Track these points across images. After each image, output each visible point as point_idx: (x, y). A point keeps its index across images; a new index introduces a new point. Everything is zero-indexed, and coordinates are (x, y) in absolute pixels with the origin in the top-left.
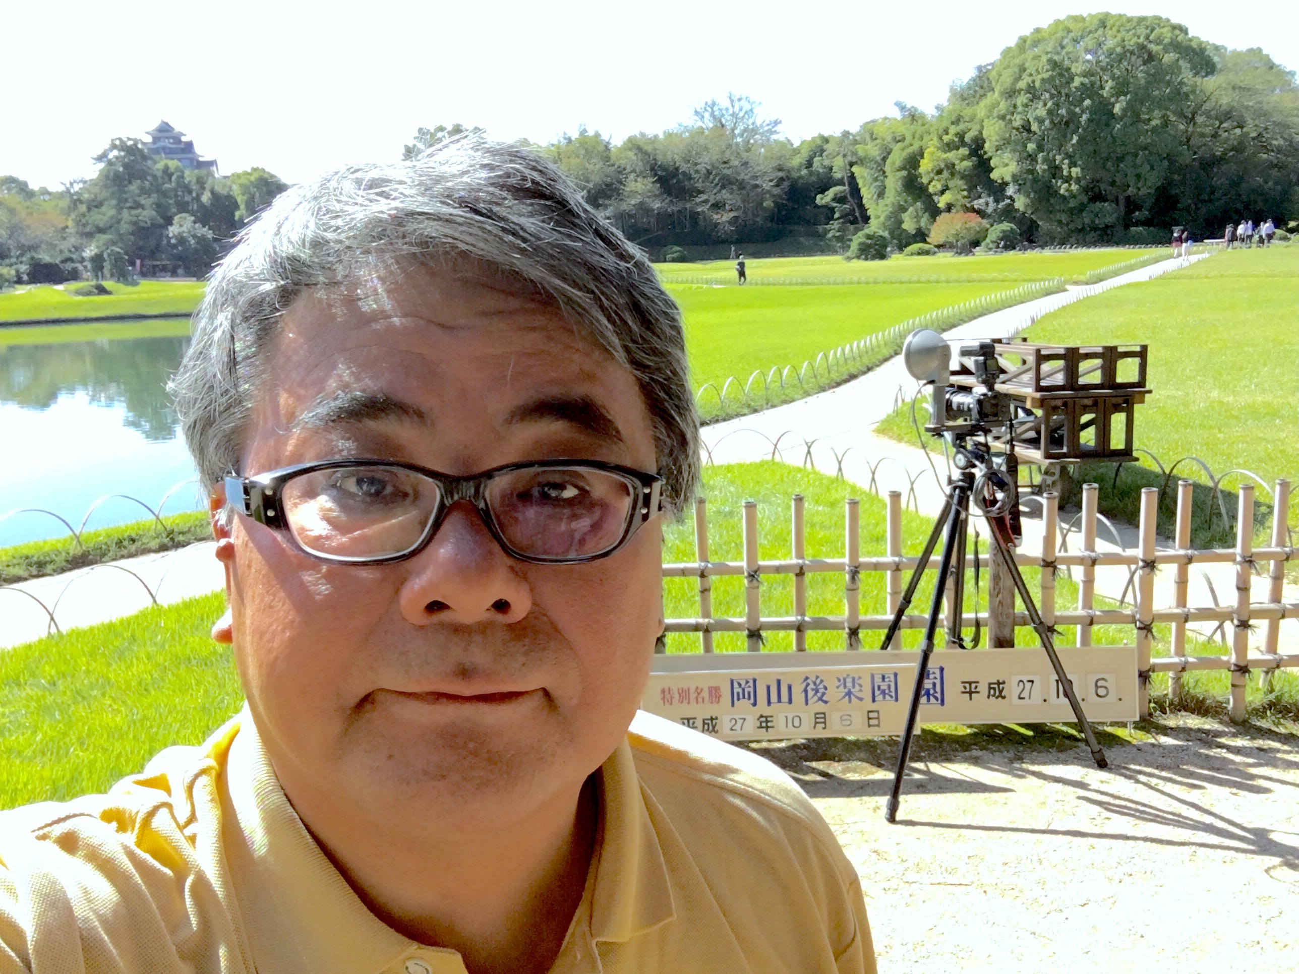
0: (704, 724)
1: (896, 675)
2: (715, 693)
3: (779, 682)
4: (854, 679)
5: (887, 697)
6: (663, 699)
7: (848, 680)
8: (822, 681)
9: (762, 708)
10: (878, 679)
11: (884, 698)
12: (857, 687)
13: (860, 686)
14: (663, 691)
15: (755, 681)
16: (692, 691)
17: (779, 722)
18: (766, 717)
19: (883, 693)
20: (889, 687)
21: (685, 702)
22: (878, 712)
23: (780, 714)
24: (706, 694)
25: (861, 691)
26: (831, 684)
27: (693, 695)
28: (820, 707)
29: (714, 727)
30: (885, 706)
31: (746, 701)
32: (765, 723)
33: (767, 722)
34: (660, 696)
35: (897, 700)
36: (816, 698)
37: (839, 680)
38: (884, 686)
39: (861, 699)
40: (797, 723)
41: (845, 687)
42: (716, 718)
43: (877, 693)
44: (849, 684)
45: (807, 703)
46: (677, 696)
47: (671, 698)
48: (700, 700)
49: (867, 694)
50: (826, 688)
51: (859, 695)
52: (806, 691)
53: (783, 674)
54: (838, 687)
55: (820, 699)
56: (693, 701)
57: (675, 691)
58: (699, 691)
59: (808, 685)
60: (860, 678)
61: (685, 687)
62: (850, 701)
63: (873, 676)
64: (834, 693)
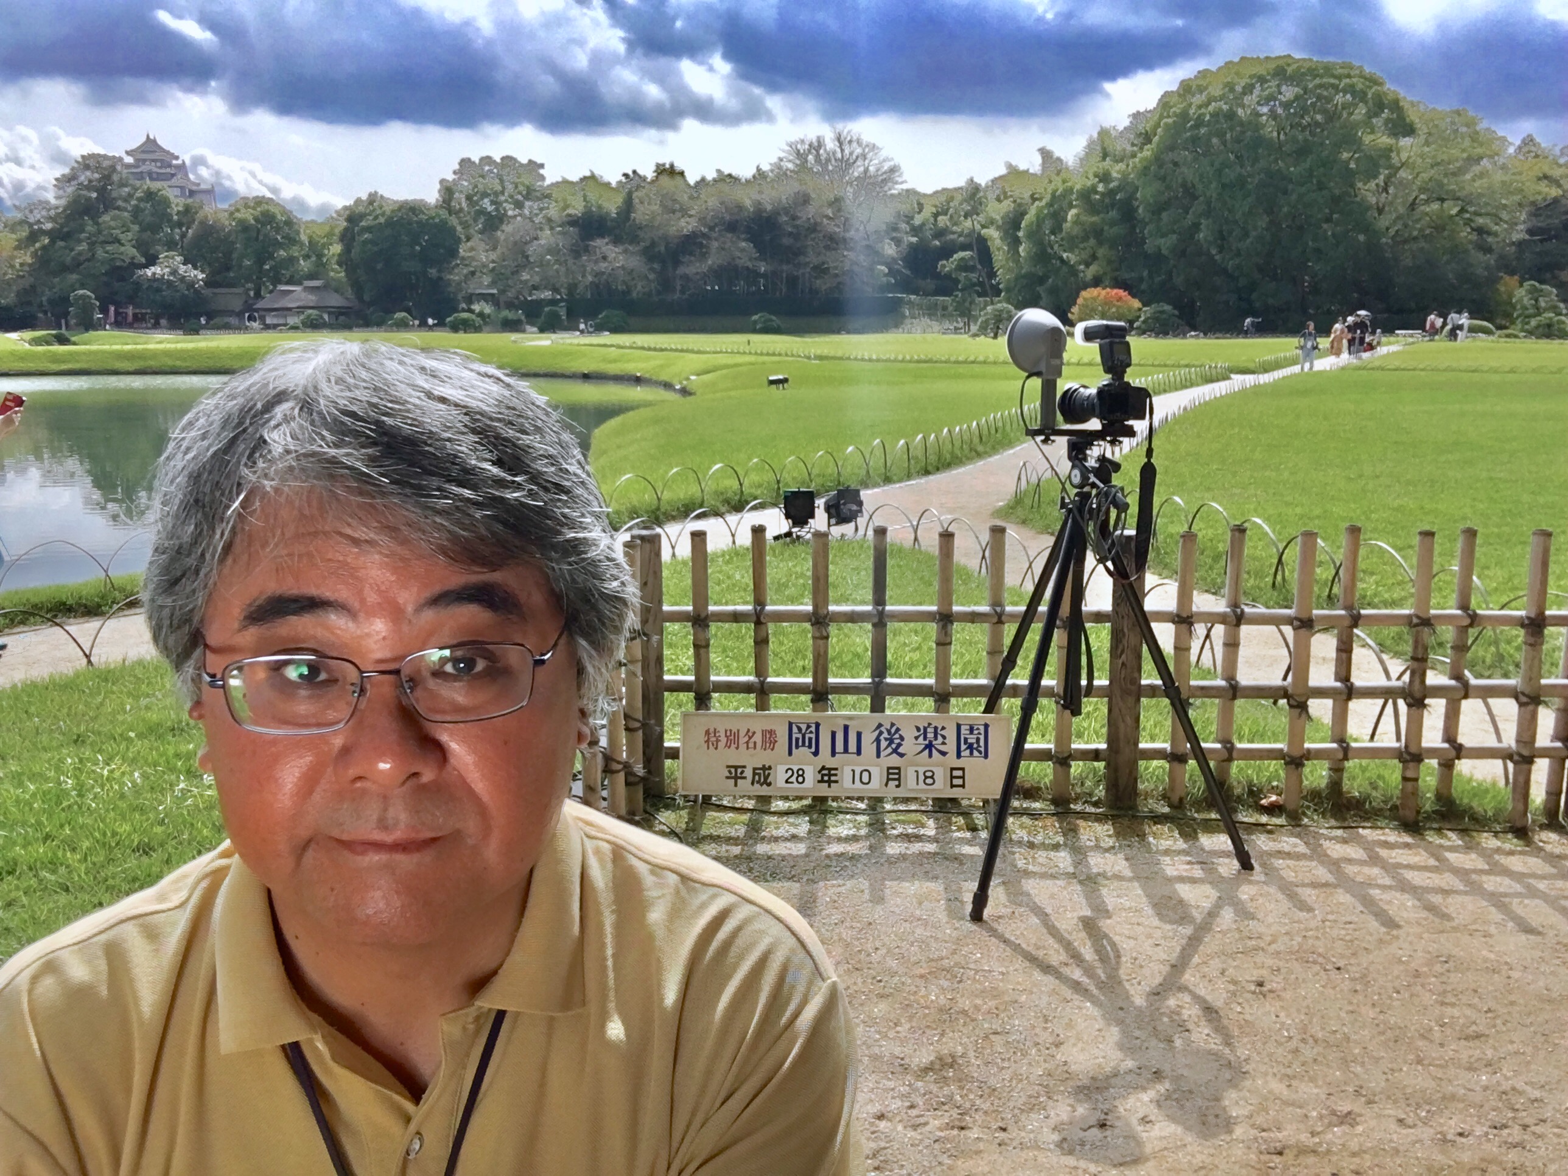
0: (754, 774)
1: (986, 726)
2: (769, 738)
3: (846, 728)
4: (936, 728)
5: (976, 753)
6: (707, 741)
7: (930, 730)
8: (898, 730)
9: (825, 758)
10: (964, 731)
11: (971, 753)
12: (940, 739)
13: (944, 737)
14: (707, 732)
15: (818, 725)
16: (742, 734)
17: (846, 776)
18: (830, 769)
19: (970, 747)
20: (978, 740)
21: (733, 746)
22: (963, 769)
23: (847, 768)
24: (758, 738)
25: (944, 743)
26: (909, 733)
27: (743, 740)
28: (895, 761)
29: (766, 778)
30: (972, 763)
31: (804, 750)
32: (827, 776)
33: (830, 775)
34: (702, 738)
35: (986, 756)
36: (889, 750)
37: (918, 729)
38: (972, 740)
39: (944, 754)
40: (865, 779)
41: (925, 738)
42: (770, 768)
43: (963, 747)
44: (930, 736)
45: (878, 756)
46: (723, 739)
47: (718, 741)
48: (751, 745)
49: (951, 747)
50: (902, 738)
51: (941, 748)
52: (878, 740)
53: (851, 718)
54: (917, 738)
55: (895, 751)
56: (743, 747)
57: (722, 734)
58: (750, 734)
59: (881, 733)
60: (943, 728)
61: (734, 730)
62: (930, 756)
63: (959, 726)
64: (911, 745)
